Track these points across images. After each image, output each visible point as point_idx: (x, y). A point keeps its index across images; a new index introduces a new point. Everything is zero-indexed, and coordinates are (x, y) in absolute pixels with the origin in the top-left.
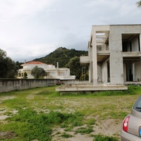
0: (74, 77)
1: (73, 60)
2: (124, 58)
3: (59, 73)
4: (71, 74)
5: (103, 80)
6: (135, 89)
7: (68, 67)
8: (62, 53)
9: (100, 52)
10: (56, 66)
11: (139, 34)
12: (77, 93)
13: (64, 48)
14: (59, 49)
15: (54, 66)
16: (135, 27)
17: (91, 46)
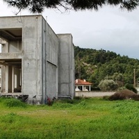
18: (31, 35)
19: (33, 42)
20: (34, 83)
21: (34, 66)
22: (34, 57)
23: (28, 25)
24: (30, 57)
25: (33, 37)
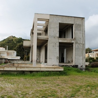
0: (19, 58)
1: (20, 45)
2: (60, 43)
3: (8, 54)
4: (17, 55)
5: (41, 61)
6: (69, 70)
7: (15, 50)
8: (12, 40)
9: (40, 37)
10: (6, 49)
11: (73, 25)
12: (16, 73)
13: (14, 37)
14: (10, 37)
15: (4, 49)
16: (70, 19)
17: (33, 33)
18: (79, 29)
19: (80, 33)
20: (81, 57)
21: (81, 47)
22: (81, 42)
23: (78, 23)
24: (79, 42)
25: (80, 30)
